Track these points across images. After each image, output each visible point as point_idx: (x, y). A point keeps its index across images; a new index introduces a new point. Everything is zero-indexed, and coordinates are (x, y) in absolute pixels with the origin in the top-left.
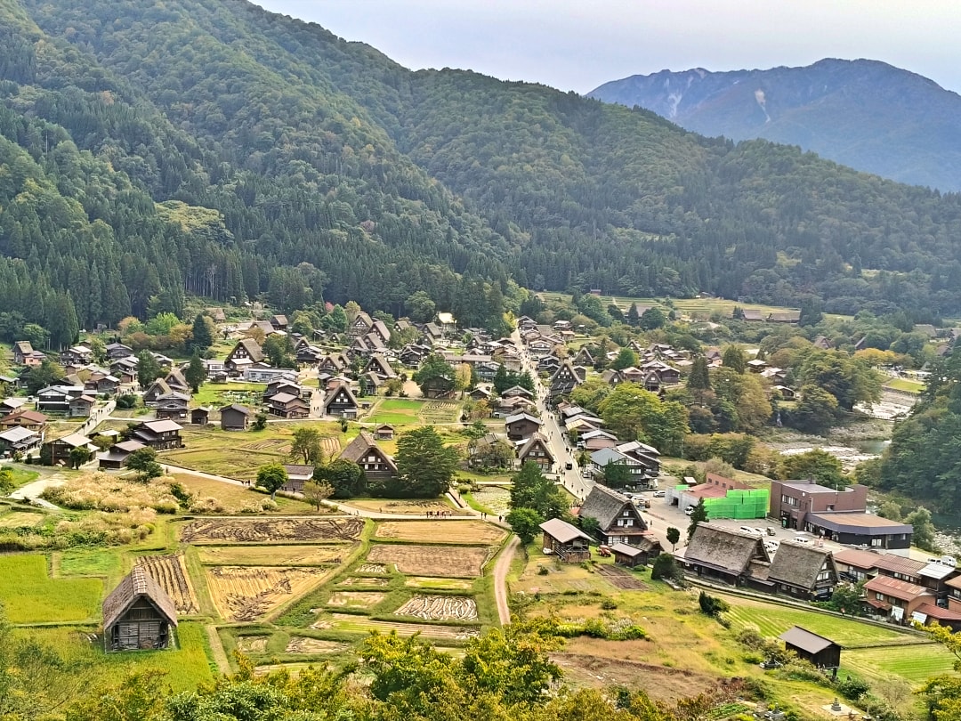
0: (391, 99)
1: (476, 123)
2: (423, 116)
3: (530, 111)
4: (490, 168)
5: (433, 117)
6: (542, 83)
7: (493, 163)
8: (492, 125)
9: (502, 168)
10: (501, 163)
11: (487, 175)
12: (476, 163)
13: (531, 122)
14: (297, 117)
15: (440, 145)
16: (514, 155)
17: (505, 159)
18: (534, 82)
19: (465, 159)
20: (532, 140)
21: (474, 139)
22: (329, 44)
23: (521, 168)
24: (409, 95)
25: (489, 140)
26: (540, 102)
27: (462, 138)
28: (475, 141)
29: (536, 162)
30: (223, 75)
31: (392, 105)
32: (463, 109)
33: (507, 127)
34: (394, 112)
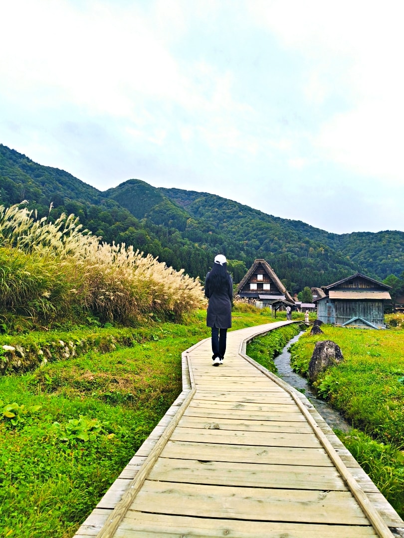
0: (331, 243)
1: (369, 246)
2: (345, 248)
3: (394, 239)
4: (378, 261)
5: (349, 247)
6: (398, 230)
7: (379, 259)
8: (377, 245)
9: (384, 261)
10: (383, 259)
11: (377, 264)
12: (371, 260)
13: (395, 243)
14: (289, 240)
15: (354, 255)
16: (389, 256)
17: (385, 257)
18: (394, 230)
19: (365, 259)
20: (396, 249)
21: (369, 251)
22: (305, 227)
23: (393, 260)
24: (338, 242)
25: (375, 251)
26: (398, 236)
27: (363, 252)
28: (369, 252)
29: (400, 257)
30: (260, 230)
31: (331, 245)
32: (363, 242)
33: (384, 246)
34: (333, 248)
